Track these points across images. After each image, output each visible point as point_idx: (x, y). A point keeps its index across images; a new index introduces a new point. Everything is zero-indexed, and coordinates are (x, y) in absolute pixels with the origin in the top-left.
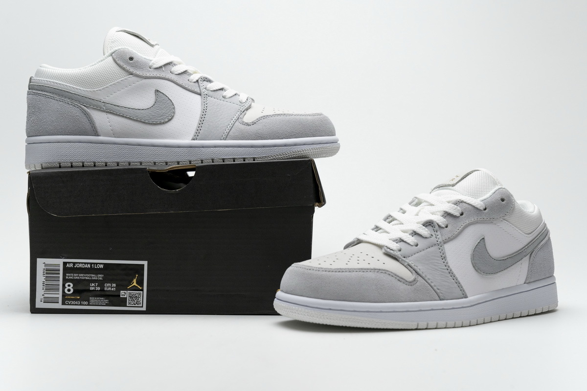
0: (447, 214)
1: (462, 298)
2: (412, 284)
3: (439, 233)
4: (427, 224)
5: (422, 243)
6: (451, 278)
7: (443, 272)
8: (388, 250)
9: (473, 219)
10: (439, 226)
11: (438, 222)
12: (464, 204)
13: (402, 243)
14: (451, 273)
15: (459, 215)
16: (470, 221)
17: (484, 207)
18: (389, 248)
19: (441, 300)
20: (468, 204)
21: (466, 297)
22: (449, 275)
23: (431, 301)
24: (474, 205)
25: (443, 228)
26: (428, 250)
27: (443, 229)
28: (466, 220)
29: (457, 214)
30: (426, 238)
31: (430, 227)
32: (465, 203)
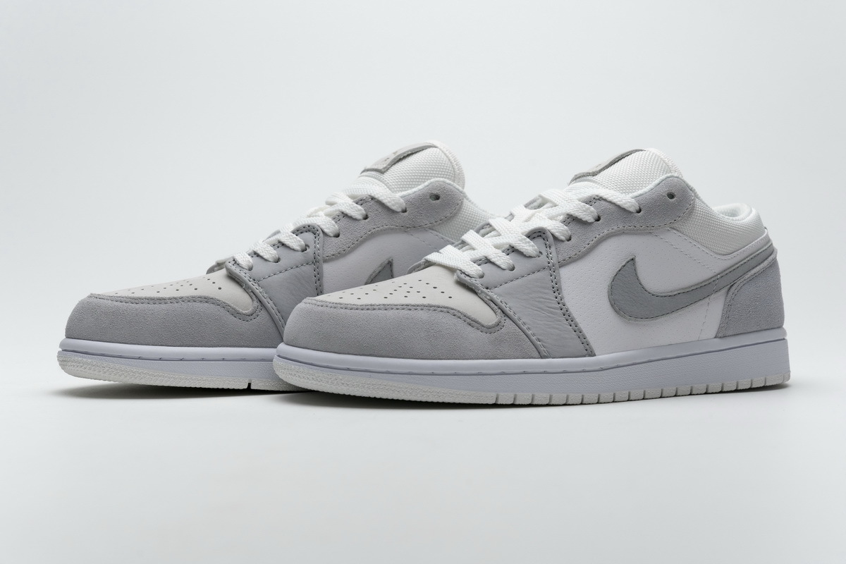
0: (572, 220)
1: (584, 356)
2: (492, 330)
3: (553, 249)
4: (535, 235)
5: (522, 265)
6: (565, 322)
7: (552, 313)
8: (463, 276)
9: (615, 228)
10: (555, 238)
11: (552, 231)
12: (602, 202)
13: (488, 265)
14: (567, 315)
15: (592, 220)
16: (611, 231)
17: (638, 208)
18: (464, 273)
19: (542, 358)
20: (610, 202)
21: (592, 354)
22: (563, 318)
23: (524, 358)
24: (619, 203)
25: (562, 241)
26: (532, 276)
27: (563, 244)
28: (603, 229)
29: (590, 219)
30: (530, 257)
31: (540, 241)
32: (605, 200)
